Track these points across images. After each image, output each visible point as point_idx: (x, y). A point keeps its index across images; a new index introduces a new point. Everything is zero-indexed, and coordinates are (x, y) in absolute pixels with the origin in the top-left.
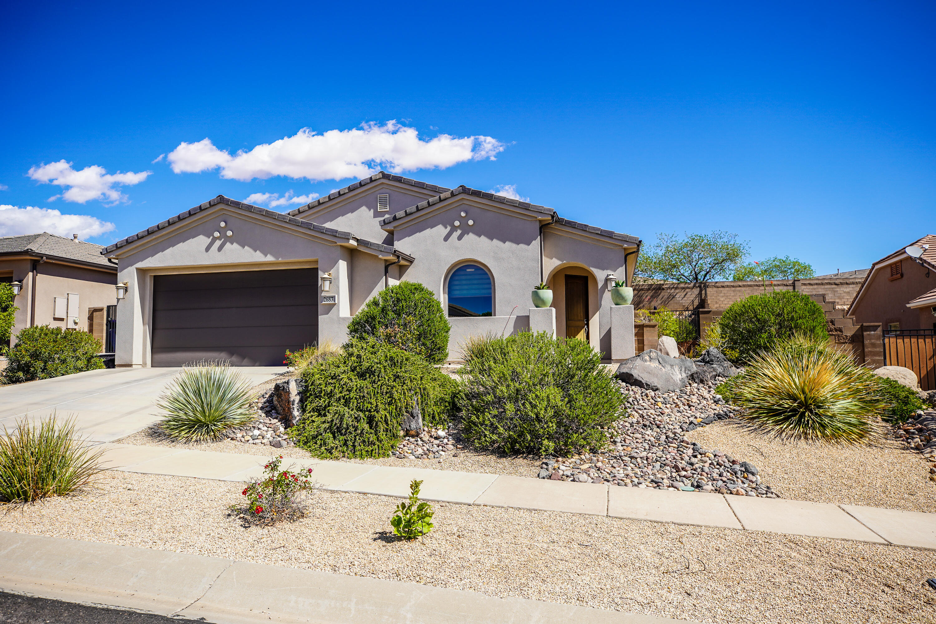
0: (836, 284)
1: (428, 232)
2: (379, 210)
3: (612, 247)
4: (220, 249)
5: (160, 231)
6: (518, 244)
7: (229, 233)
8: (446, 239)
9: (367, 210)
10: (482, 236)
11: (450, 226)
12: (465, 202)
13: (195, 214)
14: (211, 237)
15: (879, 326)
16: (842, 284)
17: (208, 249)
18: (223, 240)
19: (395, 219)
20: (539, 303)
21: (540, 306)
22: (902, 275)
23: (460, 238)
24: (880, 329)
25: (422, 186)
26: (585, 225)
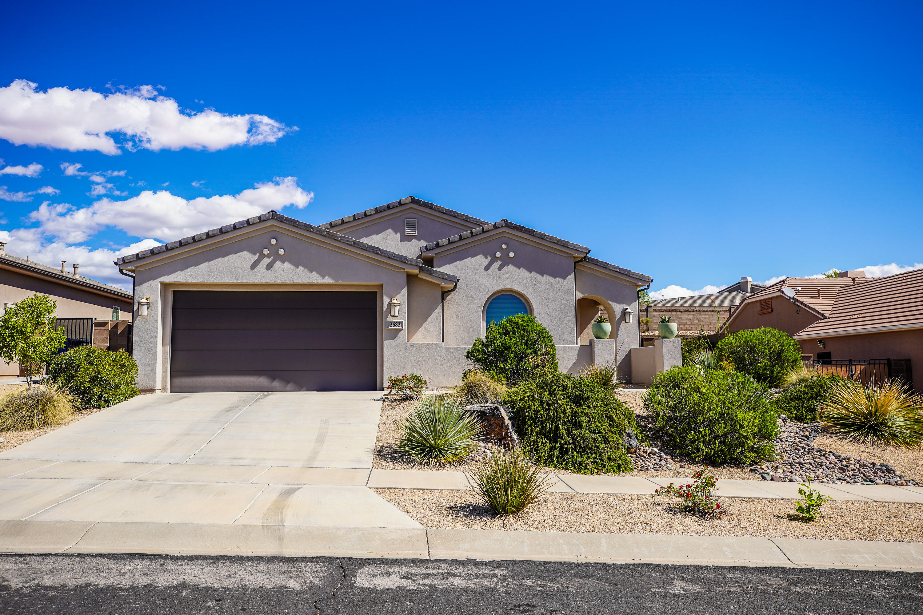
0: (680, 311)
1: (468, 260)
2: (406, 234)
3: (628, 284)
4: (269, 267)
5: (196, 243)
6: (555, 277)
7: (281, 252)
8: (487, 268)
9: (393, 233)
10: (521, 268)
11: (490, 256)
12: (506, 235)
13: (241, 228)
14: (258, 254)
15: (811, 357)
16: (685, 311)
17: (254, 266)
18: (272, 258)
19: (438, 246)
20: (601, 334)
21: (602, 337)
22: (772, 310)
23: (500, 269)
24: (812, 359)
25: (453, 215)
26: (606, 263)
